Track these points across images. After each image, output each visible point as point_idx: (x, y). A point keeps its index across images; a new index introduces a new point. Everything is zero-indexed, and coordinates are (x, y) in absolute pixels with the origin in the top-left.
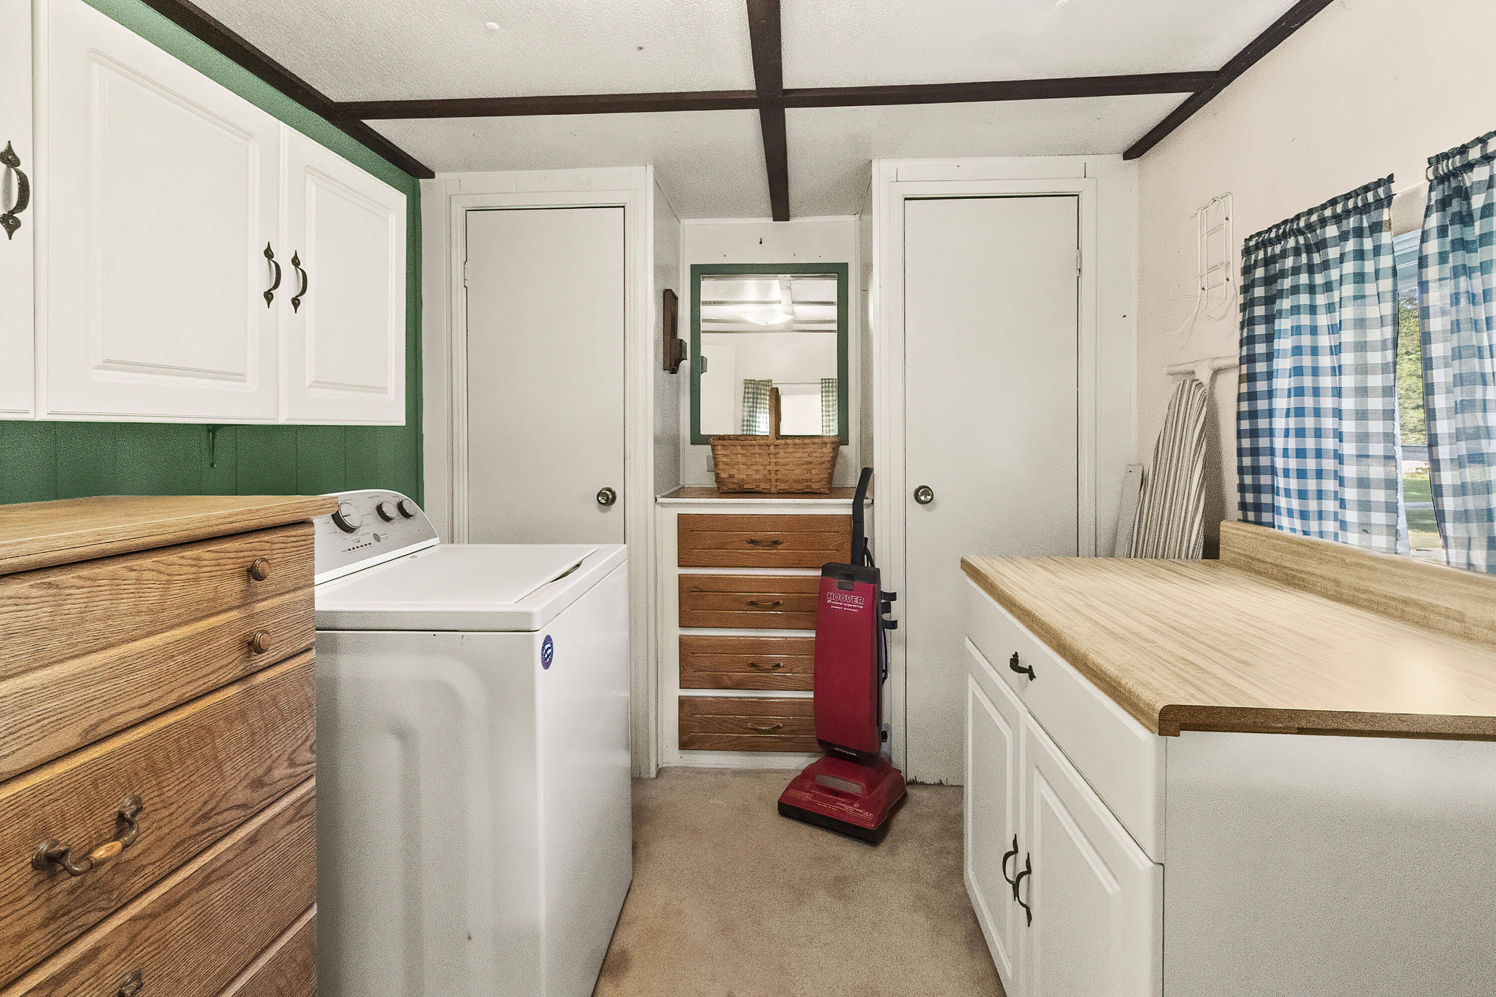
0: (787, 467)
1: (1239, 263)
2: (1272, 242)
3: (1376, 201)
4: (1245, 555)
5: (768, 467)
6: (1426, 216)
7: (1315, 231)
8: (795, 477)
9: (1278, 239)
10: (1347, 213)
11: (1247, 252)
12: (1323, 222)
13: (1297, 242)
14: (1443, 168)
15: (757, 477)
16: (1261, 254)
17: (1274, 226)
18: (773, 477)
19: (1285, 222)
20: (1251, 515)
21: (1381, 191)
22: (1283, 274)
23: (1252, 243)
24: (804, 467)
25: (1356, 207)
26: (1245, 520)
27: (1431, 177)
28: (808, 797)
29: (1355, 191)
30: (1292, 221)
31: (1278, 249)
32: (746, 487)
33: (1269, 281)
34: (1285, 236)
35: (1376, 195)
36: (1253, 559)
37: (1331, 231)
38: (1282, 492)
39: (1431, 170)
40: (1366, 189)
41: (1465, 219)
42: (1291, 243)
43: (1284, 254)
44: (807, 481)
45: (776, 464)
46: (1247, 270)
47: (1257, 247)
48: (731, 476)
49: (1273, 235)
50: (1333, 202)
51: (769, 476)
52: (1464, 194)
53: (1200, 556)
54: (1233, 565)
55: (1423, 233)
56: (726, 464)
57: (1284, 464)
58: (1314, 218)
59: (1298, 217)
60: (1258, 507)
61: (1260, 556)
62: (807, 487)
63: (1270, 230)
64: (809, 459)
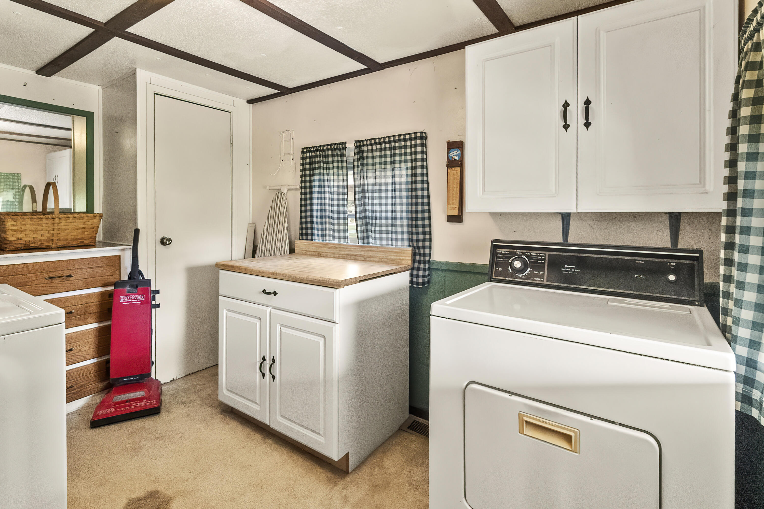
0: (67, 231)
1: (300, 156)
2: (311, 152)
3: (342, 148)
4: (304, 250)
5: (52, 232)
6: (354, 155)
7: (325, 151)
8: (73, 237)
9: (314, 151)
10: (335, 149)
11: (303, 153)
12: (328, 150)
13: (320, 153)
14: (358, 144)
15: (42, 238)
16: (308, 155)
17: (313, 147)
18: (55, 238)
19: (316, 147)
20: (305, 238)
21: (344, 145)
22: (316, 162)
23: (305, 150)
24: (80, 231)
25: (337, 148)
26: (303, 239)
27: (356, 146)
28: (112, 410)
29: (337, 143)
30: (319, 147)
31: (313, 154)
32: (32, 245)
33: (310, 163)
34: (316, 151)
35: (342, 146)
36: (306, 251)
37: (330, 153)
38: (316, 229)
39: (356, 144)
40: (340, 144)
41: (363, 158)
42: (318, 153)
43: (316, 156)
44: (81, 239)
45: (58, 229)
46: (303, 158)
47: (307, 152)
48: (18, 239)
49: (312, 149)
50: (331, 145)
51: (52, 238)
52: (363, 152)
53: (288, 252)
54: (301, 254)
55: (354, 159)
56: (15, 231)
57: (317, 220)
58: (325, 148)
59: (320, 146)
60: (307, 235)
61: (310, 250)
62: (81, 242)
63: (311, 148)
64: (83, 226)
